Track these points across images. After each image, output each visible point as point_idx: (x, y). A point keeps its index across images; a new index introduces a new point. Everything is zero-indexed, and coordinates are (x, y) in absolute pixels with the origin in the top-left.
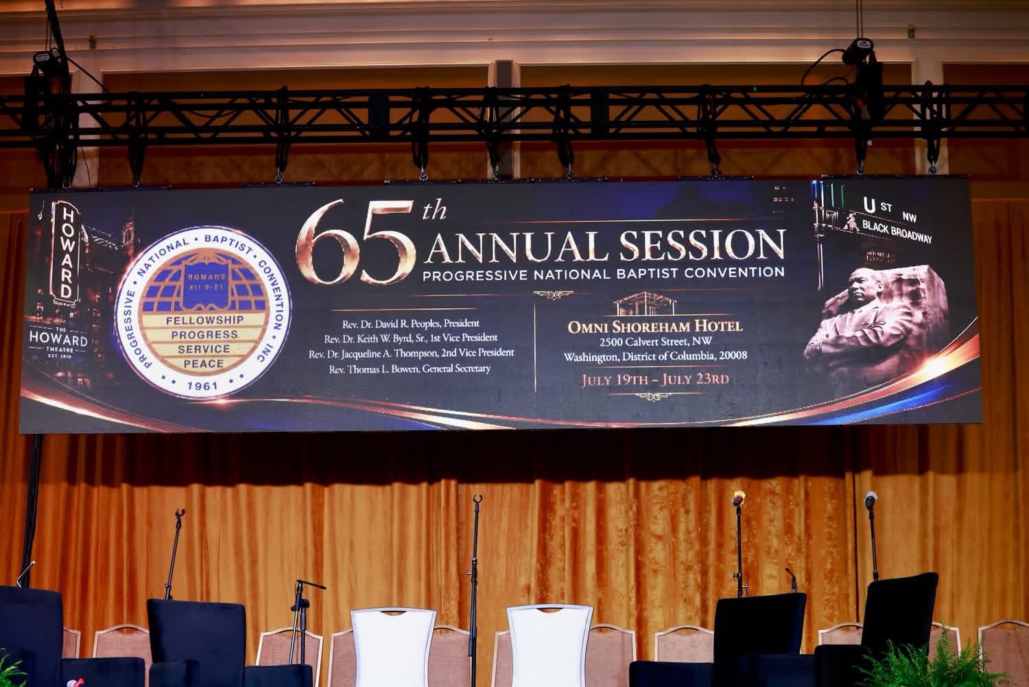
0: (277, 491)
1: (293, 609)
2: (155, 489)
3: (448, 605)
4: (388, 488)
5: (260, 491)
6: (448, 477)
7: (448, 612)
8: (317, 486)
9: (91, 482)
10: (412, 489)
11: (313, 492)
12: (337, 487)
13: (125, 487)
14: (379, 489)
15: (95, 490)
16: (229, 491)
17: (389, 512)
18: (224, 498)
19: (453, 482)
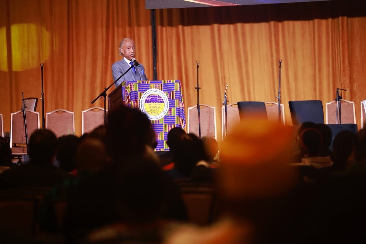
0: (256, 25)
2: (195, 27)
3: (344, 78)
4: (311, 22)
5: (247, 26)
6: (343, 15)
7: (345, 82)
8: (276, 22)
9: (162, 25)
10: (324, 22)
11: (275, 26)
12: (286, 23)
13: (180, 27)
14: (307, 22)
15: (164, 29)
16: (232, 26)
17: (312, 34)
18: (229, 31)
19: (345, 18)
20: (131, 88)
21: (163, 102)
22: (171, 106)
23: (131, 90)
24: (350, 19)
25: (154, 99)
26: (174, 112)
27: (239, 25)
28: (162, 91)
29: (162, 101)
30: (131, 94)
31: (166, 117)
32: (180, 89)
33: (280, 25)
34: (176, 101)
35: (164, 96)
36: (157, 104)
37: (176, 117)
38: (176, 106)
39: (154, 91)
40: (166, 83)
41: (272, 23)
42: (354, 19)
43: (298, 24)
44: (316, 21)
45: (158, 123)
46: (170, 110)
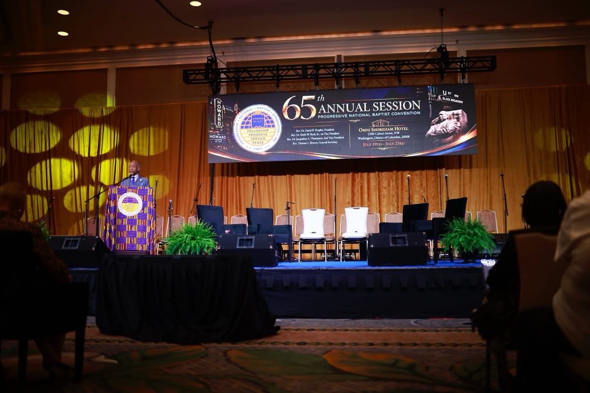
0: (279, 177)
1: (286, 210)
2: (246, 177)
3: (327, 207)
4: (309, 176)
5: (274, 177)
6: (326, 172)
7: (327, 210)
8: (290, 176)
9: (228, 176)
10: (316, 176)
11: (289, 177)
12: (296, 176)
13: (237, 177)
14: (307, 176)
15: (229, 178)
16: (266, 177)
17: (310, 182)
18: (265, 179)
19: (327, 174)
20: (111, 191)
21: (138, 203)
22: (144, 205)
23: (111, 192)
24: (330, 175)
25: (130, 200)
26: (146, 210)
27: (270, 176)
28: (137, 195)
29: (136, 202)
30: (110, 196)
31: (139, 214)
32: (152, 194)
33: (293, 177)
34: (148, 203)
35: (139, 198)
36: (133, 204)
37: (148, 215)
38: (148, 206)
39: (130, 194)
40: (141, 188)
41: (288, 175)
42: (333, 175)
43: (303, 177)
44: (312, 175)
45: (132, 218)
46: (143, 209)
